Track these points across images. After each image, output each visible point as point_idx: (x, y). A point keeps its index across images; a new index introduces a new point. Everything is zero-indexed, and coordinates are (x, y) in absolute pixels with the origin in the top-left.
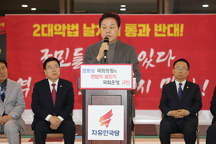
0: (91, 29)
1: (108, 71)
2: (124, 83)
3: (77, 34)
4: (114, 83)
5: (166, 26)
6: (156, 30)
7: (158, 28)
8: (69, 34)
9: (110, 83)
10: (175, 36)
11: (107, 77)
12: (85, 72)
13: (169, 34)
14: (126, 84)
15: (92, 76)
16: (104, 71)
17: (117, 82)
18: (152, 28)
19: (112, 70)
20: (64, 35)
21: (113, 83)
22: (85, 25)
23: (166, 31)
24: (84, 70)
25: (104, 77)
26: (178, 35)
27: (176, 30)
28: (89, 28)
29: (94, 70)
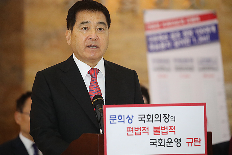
1: (159, 119)
2: (190, 144)
4: (172, 144)
9: (163, 144)
11: (157, 130)
12: (115, 121)
14: (195, 146)
15: (129, 129)
16: (151, 119)
17: (176, 140)
19: (167, 116)
21: (168, 144)
24: (113, 118)
25: (151, 131)
29: (132, 117)
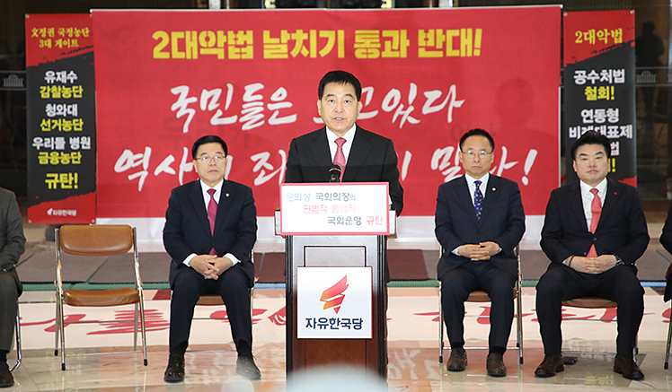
0: (280, 43)
3: (249, 53)
5: (445, 33)
6: (421, 42)
7: (426, 39)
8: (233, 55)
10: (463, 55)
13: (451, 52)
18: (413, 38)
20: (221, 56)
22: (266, 34)
23: (444, 44)
26: (470, 54)
27: (466, 42)
28: (277, 40)
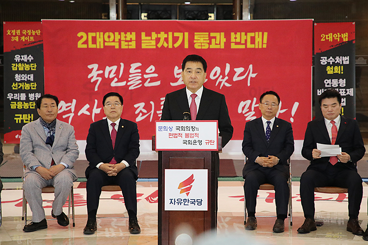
0: (151, 40)
3: (133, 45)
5: (246, 35)
6: (233, 40)
7: (236, 38)
8: (124, 46)
10: (257, 47)
18: (228, 37)
20: (117, 47)
22: (143, 34)
23: (246, 41)
26: (260, 47)
27: (258, 39)
